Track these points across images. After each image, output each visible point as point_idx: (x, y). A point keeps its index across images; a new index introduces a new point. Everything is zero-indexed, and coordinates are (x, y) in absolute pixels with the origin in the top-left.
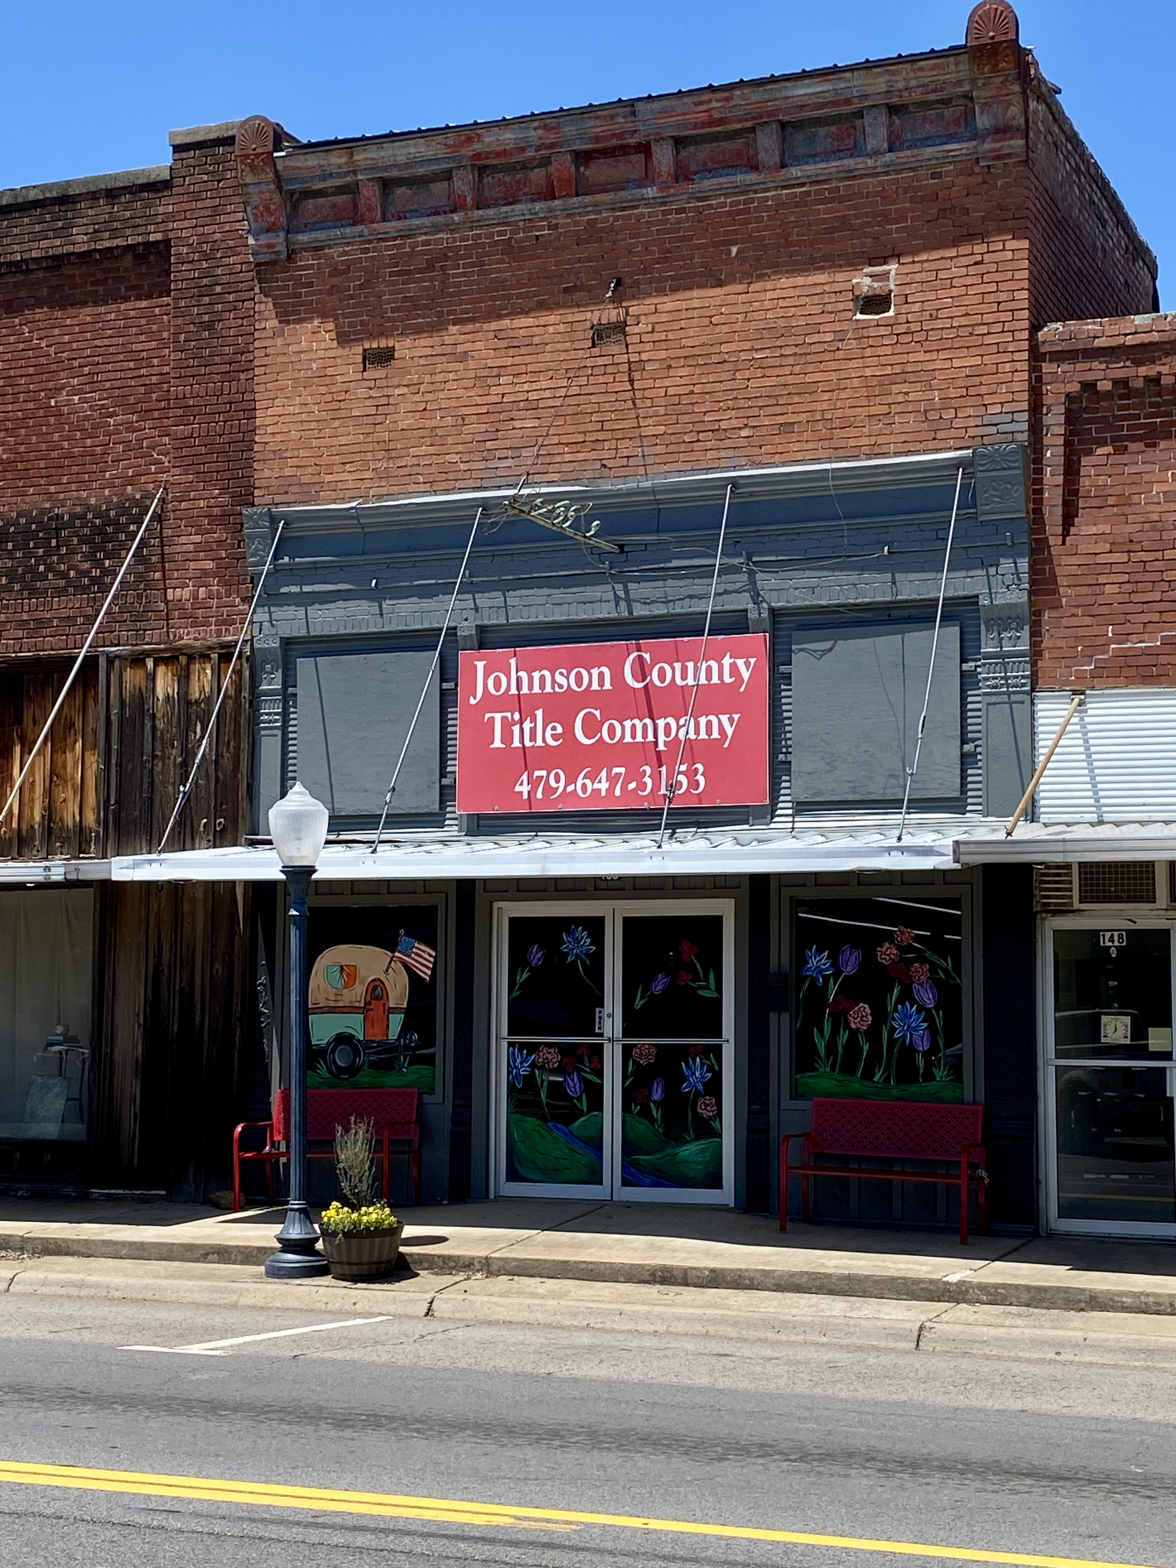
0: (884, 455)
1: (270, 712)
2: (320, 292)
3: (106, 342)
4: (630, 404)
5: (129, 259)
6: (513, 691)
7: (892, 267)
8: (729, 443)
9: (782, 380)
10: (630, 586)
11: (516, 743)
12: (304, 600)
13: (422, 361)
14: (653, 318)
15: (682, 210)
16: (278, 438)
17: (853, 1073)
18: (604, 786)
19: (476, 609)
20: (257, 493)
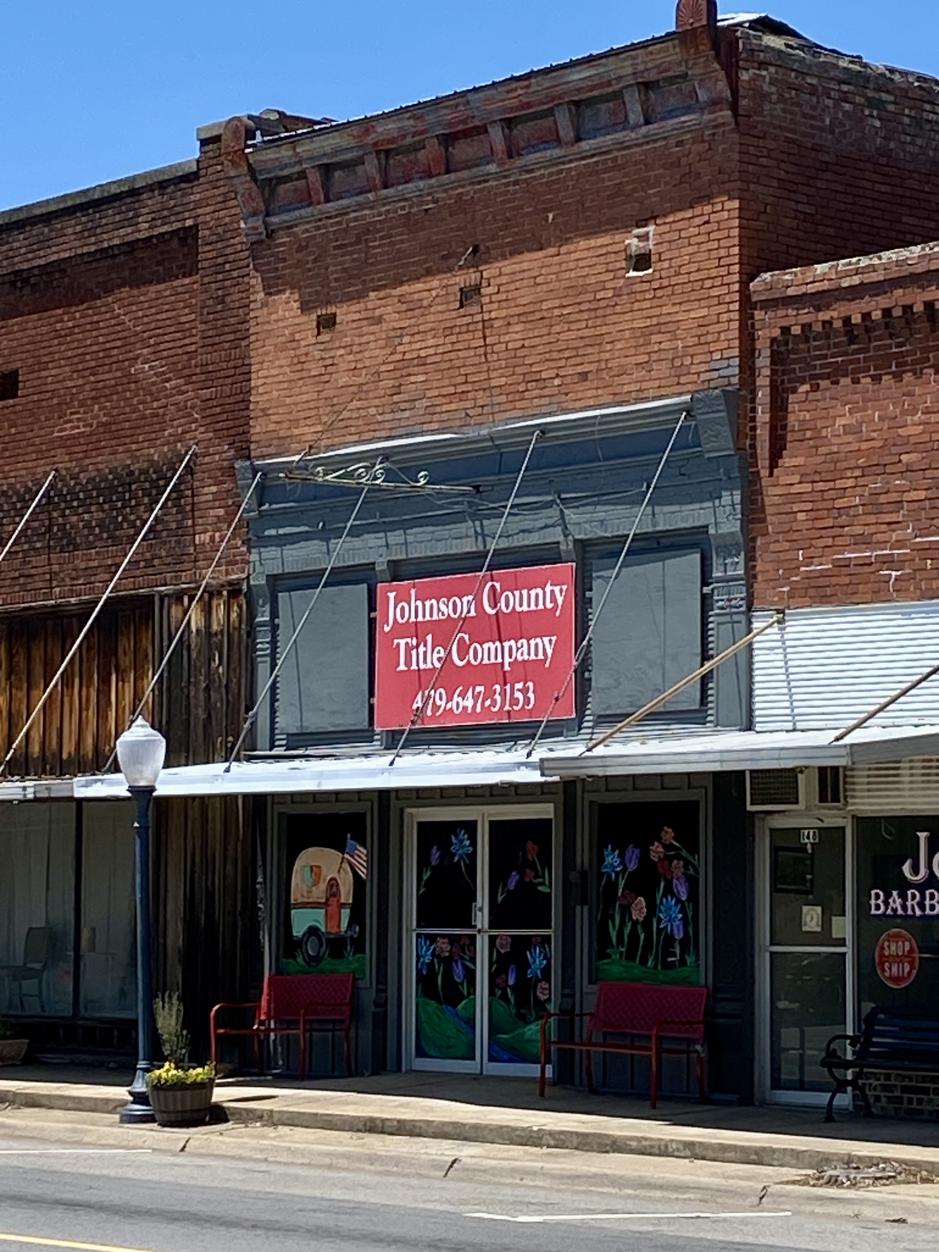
0: (646, 399)
1: (263, 642)
2: (289, 267)
3: (164, 316)
4: (483, 359)
5: (175, 243)
6: (413, 619)
7: (651, 229)
8: (547, 392)
9: (580, 333)
10: (485, 522)
11: (414, 667)
12: (282, 541)
13: (354, 325)
14: (499, 281)
15: (516, 183)
16: (266, 397)
17: (634, 960)
18: (469, 703)
19: (387, 546)
20: (253, 446)
